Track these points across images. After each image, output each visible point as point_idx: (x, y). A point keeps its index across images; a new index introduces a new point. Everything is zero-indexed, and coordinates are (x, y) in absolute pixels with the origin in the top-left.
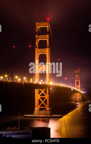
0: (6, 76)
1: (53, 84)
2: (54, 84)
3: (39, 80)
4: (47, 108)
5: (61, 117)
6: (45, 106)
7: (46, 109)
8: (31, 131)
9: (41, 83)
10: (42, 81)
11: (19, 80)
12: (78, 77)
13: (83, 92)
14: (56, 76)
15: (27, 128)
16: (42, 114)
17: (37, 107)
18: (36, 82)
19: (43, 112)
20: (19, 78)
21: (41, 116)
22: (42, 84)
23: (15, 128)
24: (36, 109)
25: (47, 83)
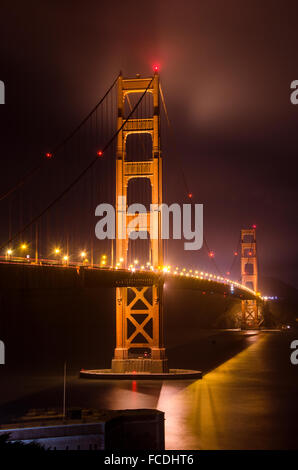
0: (24, 247)
1: (172, 270)
2: (175, 273)
3: (129, 260)
4: (155, 349)
5: (199, 377)
6: (146, 341)
7: (149, 351)
8: (103, 423)
9: (133, 270)
10: (136, 262)
11: (66, 258)
12: (251, 250)
13: (266, 298)
14: (183, 246)
15: (90, 413)
16: (138, 367)
17: (123, 345)
18: (118, 266)
19: (140, 360)
20: (64, 252)
21: (134, 373)
22: (138, 272)
23: (50, 414)
24: (119, 349)
25: (152, 268)
